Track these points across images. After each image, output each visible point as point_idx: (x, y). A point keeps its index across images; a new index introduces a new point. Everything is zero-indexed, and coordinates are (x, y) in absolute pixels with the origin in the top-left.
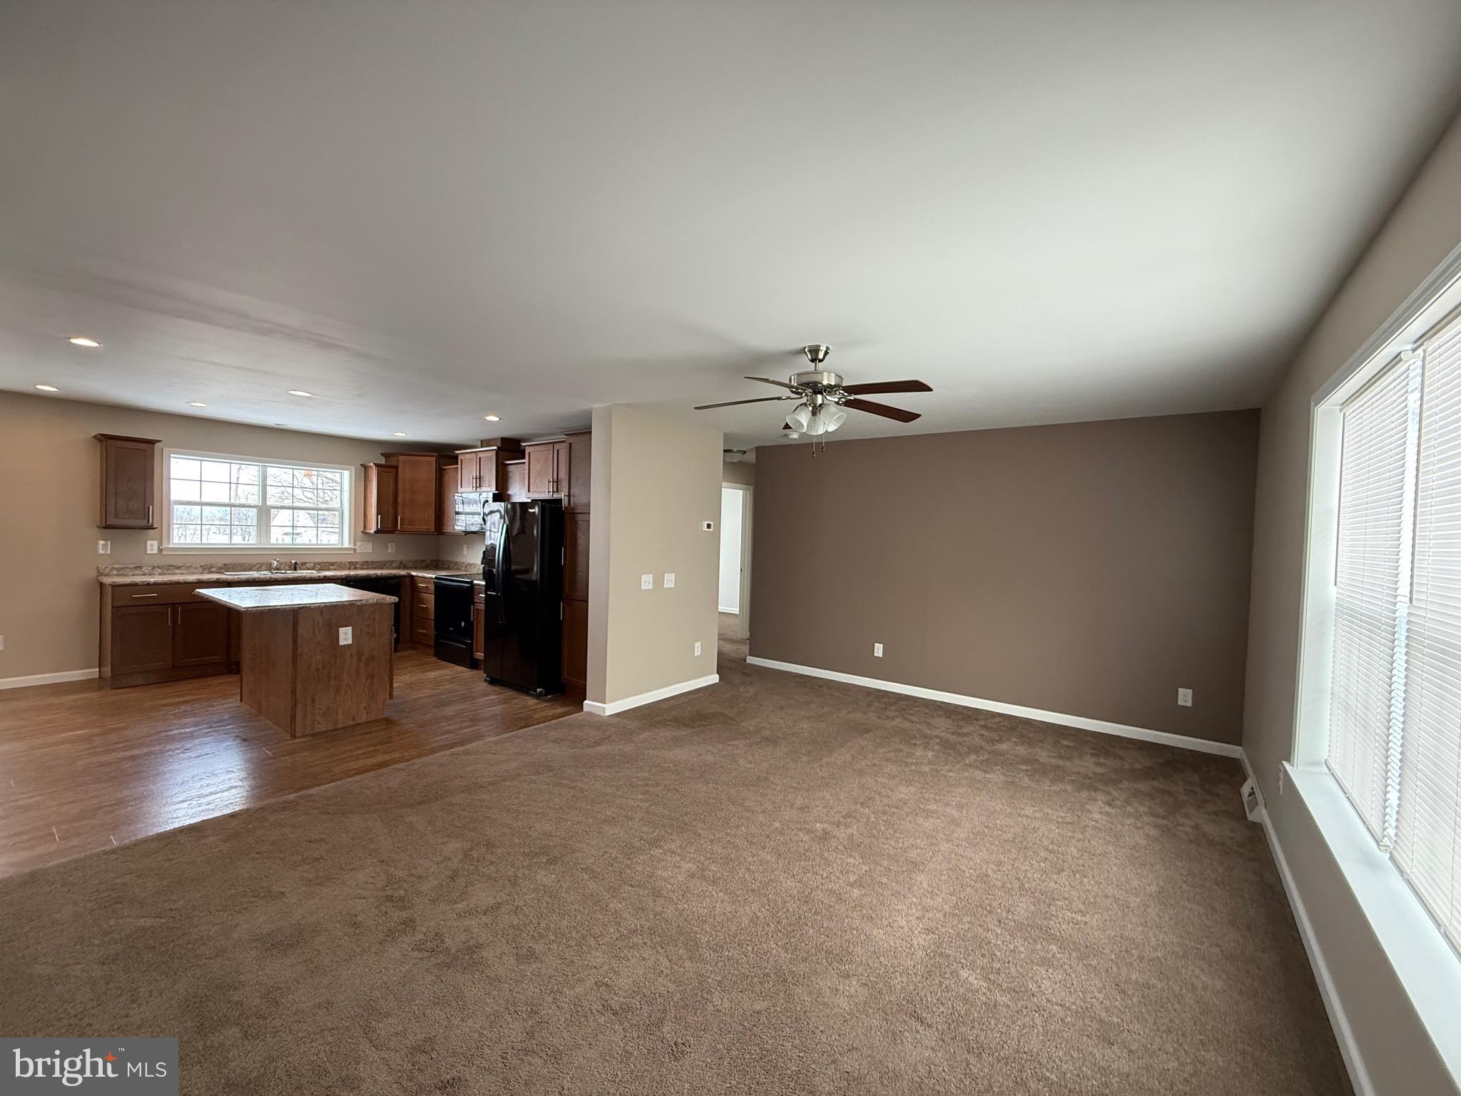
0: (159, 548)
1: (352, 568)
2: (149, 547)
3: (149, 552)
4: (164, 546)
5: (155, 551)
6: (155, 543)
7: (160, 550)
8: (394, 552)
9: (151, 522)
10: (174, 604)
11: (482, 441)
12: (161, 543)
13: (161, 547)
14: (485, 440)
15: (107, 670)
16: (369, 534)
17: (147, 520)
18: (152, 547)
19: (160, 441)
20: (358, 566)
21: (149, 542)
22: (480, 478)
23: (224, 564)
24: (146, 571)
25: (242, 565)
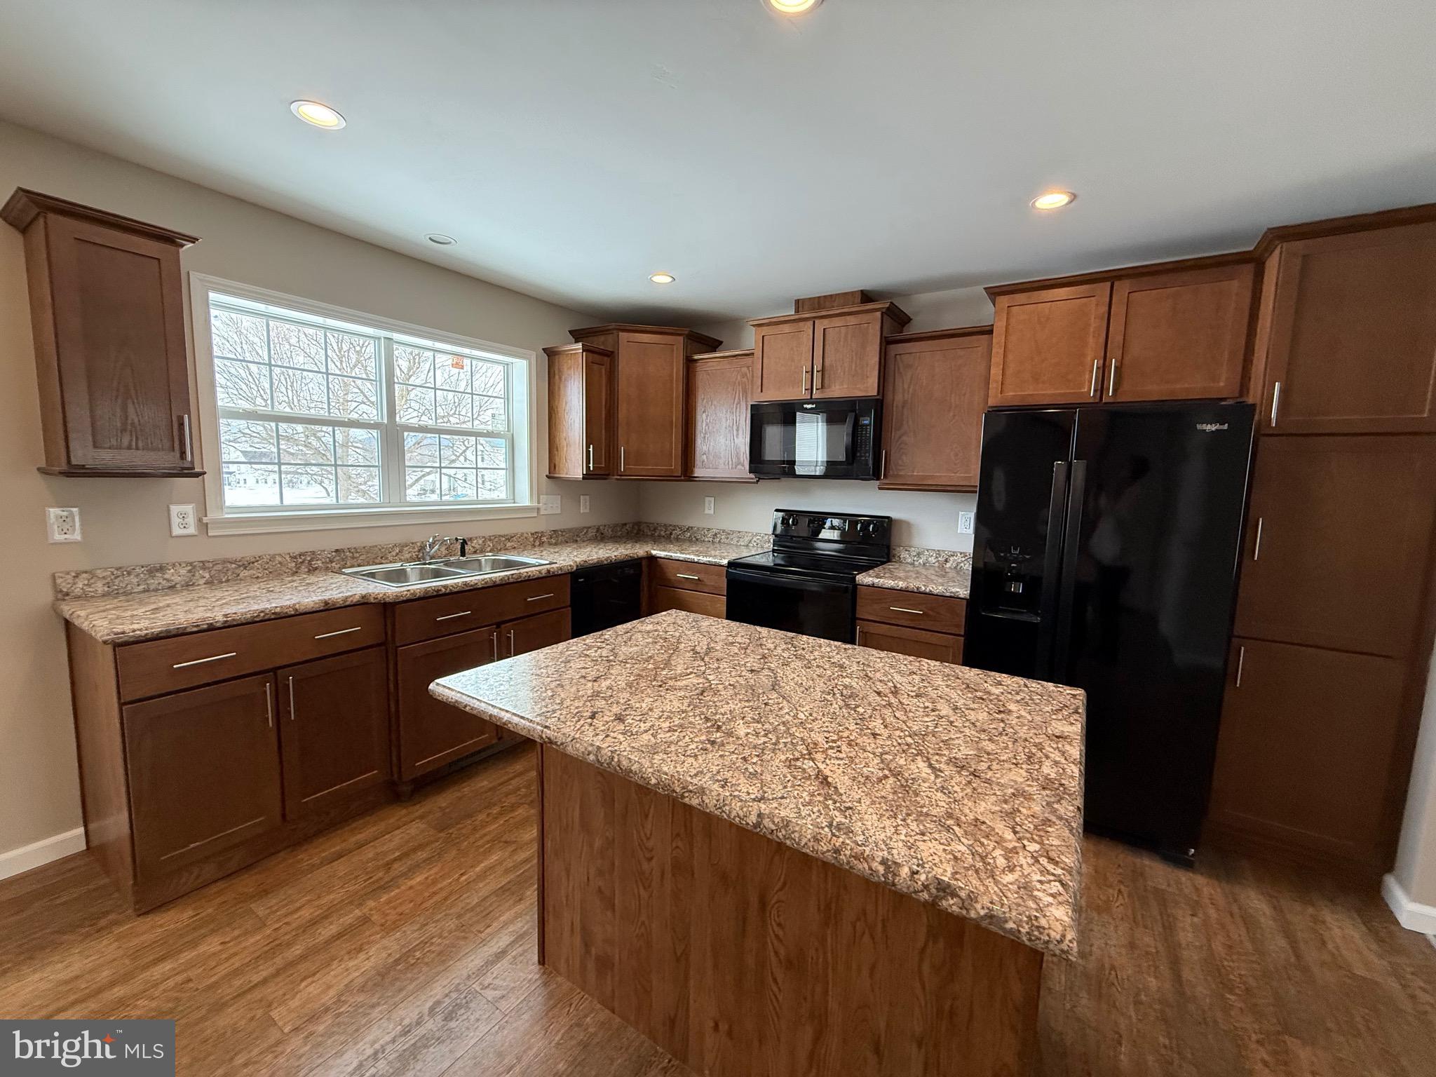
0: (200, 520)
1: (537, 543)
2: (175, 521)
3: (177, 531)
4: (212, 515)
5: (192, 530)
6: (189, 509)
7: (203, 526)
8: (588, 511)
9: (189, 458)
10: (275, 670)
11: (797, 302)
12: (203, 509)
13: (205, 520)
14: (804, 300)
15: (116, 824)
16: (575, 481)
17: (178, 455)
18: (183, 518)
19: (193, 240)
20: (544, 539)
21: (175, 509)
22: (823, 371)
23: (337, 551)
24: (177, 579)
25: (368, 550)
